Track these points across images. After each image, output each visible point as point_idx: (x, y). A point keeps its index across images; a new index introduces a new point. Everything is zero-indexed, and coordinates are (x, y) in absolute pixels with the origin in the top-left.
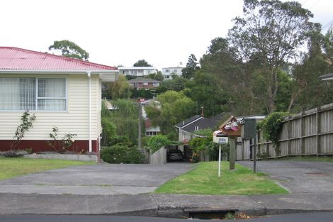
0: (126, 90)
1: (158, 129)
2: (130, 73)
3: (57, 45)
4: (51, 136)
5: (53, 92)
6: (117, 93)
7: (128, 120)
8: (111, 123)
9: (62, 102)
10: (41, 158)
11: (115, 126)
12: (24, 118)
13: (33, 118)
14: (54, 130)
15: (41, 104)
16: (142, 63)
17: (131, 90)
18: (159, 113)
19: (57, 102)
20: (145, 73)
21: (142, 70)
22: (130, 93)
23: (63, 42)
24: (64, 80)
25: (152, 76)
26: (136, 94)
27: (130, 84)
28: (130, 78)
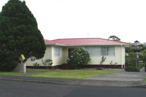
0: (132, 50)
1: (142, 62)
2: (133, 45)
3: (111, 37)
4: (111, 63)
5: (111, 51)
6: (129, 50)
7: (133, 59)
8: (128, 60)
9: (113, 54)
10: (108, 70)
11: (129, 61)
12: (103, 58)
13: (105, 58)
14: (111, 62)
15: (107, 54)
16: (137, 42)
17: (134, 50)
18: (142, 56)
19: (112, 54)
20: (138, 45)
21: (137, 44)
22: (133, 51)
23: (113, 36)
24: (114, 47)
25: (140, 45)
26: (135, 51)
27: (133, 48)
28: (133, 46)
